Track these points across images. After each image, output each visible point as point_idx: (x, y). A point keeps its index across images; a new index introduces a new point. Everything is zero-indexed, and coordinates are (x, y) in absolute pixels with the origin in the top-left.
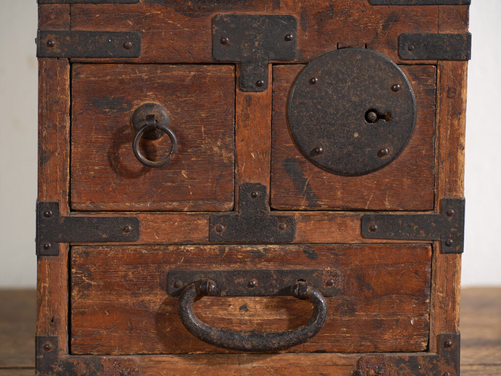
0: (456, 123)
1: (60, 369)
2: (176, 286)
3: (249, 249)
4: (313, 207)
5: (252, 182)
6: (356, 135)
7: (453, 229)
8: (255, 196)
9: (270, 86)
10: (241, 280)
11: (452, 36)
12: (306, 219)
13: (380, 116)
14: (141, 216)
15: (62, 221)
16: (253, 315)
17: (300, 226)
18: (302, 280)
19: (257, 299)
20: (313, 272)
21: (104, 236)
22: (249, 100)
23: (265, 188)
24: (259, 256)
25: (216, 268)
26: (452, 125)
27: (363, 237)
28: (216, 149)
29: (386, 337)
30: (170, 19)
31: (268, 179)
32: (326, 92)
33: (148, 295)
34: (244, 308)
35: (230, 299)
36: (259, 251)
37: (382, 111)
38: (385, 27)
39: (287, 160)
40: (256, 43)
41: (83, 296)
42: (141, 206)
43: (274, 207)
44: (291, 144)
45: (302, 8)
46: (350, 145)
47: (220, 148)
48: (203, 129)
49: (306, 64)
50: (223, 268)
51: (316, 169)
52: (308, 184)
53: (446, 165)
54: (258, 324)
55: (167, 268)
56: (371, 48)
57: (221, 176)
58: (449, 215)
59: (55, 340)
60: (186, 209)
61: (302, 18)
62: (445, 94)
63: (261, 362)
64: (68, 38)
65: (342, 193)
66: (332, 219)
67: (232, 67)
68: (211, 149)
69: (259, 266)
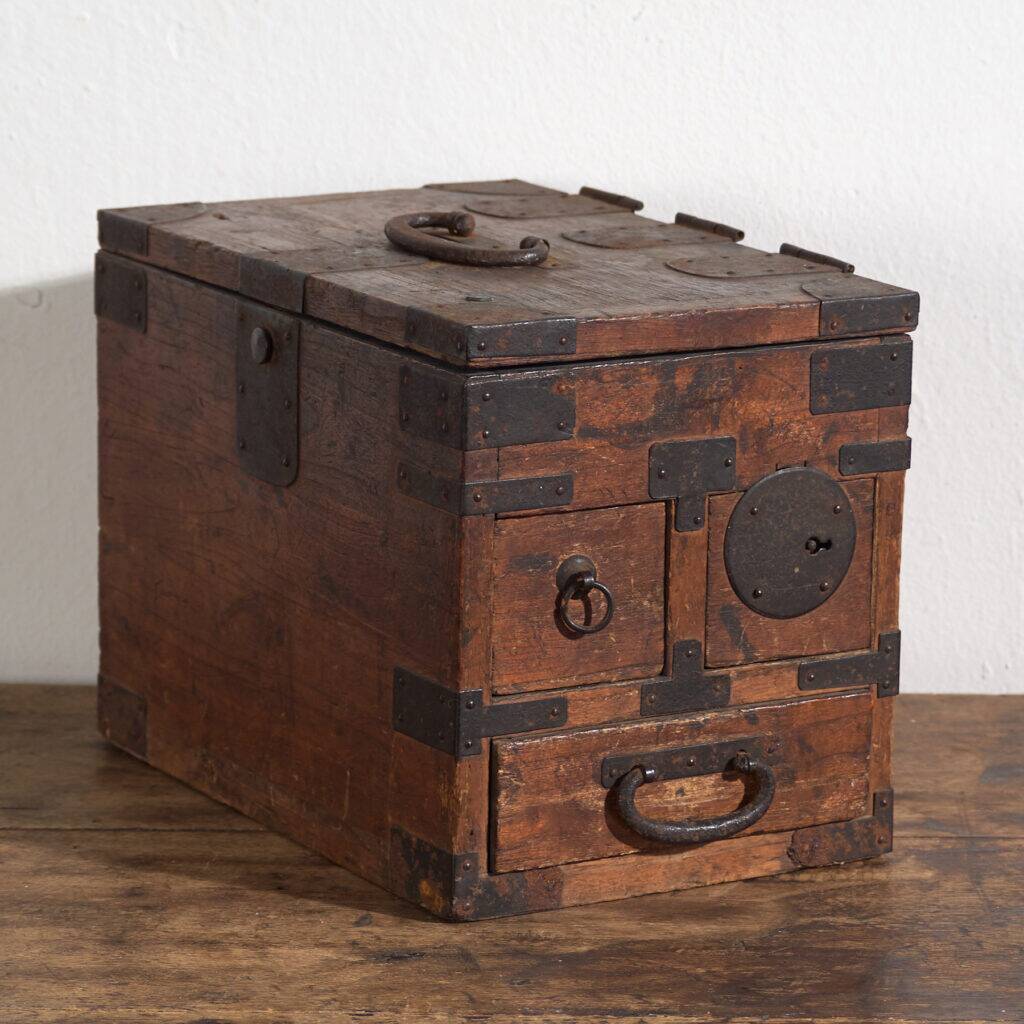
0: (894, 543)
1: (480, 891)
2: (611, 776)
3: (687, 721)
4: (748, 660)
5: (686, 639)
6: (797, 570)
7: (890, 669)
8: (689, 656)
9: (706, 522)
10: (680, 759)
11: (894, 443)
12: (742, 675)
13: (820, 545)
14: (570, 694)
15: (485, 712)
16: (690, 800)
17: (735, 685)
18: (742, 750)
19: (695, 779)
20: (753, 740)
21: (531, 724)
22: (684, 540)
23: (700, 644)
24: (696, 728)
25: (653, 749)
26: (891, 546)
27: (800, 689)
28: (646, 603)
29: (825, 806)
30: (605, 454)
31: (703, 633)
32: (767, 523)
33: (580, 791)
34: (681, 791)
35: (666, 784)
36: (698, 723)
37: (823, 539)
38: (825, 440)
39: (724, 609)
40: (695, 474)
41: (512, 801)
42: (566, 682)
43: (709, 665)
44: (729, 589)
45: (742, 426)
46: (789, 582)
47: (650, 601)
48: (632, 581)
49: (745, 491)
50: (660, 747)
51: (754, 615)
52: (745, 634)
53: (885, 594)
54: (694, 809)
55: (601, 756)
56: (811, 466)
57: (650, 634)
58: (887, 651)
59: (474, 858)
60: (614, 679)
61: (742, 439)
62: (884, 512)
63: (692, 852)
64: (496, 490)
65: (779, 640)
66: (767, 672)
67: (664, 504)
68: (641, 604)
69: (698, 740)
